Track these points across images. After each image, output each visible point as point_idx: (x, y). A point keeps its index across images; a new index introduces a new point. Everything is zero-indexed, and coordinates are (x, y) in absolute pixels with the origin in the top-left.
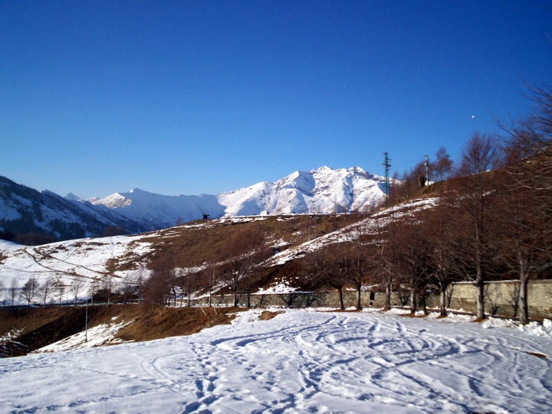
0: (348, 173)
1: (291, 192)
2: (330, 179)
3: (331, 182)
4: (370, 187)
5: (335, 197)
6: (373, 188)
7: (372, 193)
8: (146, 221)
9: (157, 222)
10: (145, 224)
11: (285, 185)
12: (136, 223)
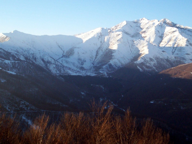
0: (159, 23)
1: (119, 35)
2: (147, 26)
3: (148, 28)
4: (174, 32)
5: (150, 38)
6: (175, 33)
7: (174, 36)
8: (18, 52)
9: (26, 53)
10: (16, 54)
11: (117, 30)
12: (10, 53)
